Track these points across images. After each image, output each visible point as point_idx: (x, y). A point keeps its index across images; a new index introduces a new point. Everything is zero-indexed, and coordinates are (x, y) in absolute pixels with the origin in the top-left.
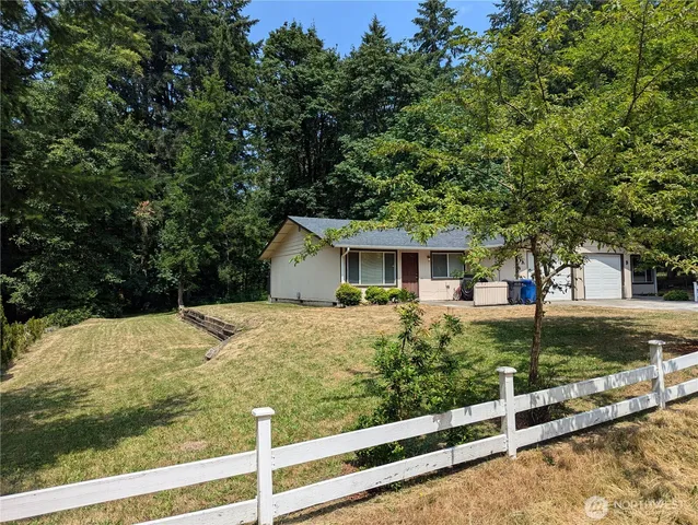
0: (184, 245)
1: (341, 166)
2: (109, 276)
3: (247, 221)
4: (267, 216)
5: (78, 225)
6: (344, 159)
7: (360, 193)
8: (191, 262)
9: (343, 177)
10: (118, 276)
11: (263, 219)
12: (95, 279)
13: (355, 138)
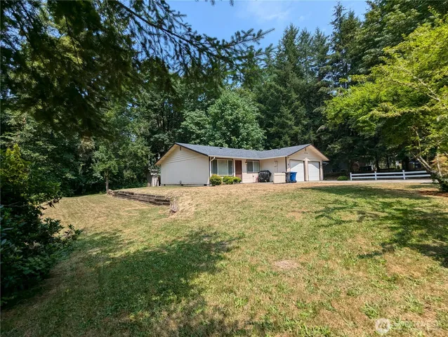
0: (110, 159)
1: (184, 123)
2: (67, 175)
3: (139, 148)
4: (148, 146)
5: (51, 147)
6: (185, 120)
7: (194, 136)
8: (114, 167)
9: (185, 129)
10: (73, 175)
11: (147, 148)
12: (59, 176)
13: (189, 111)
